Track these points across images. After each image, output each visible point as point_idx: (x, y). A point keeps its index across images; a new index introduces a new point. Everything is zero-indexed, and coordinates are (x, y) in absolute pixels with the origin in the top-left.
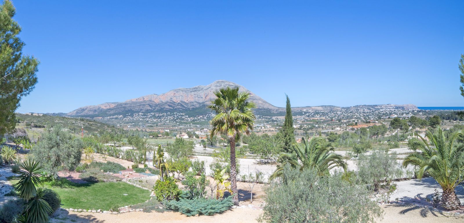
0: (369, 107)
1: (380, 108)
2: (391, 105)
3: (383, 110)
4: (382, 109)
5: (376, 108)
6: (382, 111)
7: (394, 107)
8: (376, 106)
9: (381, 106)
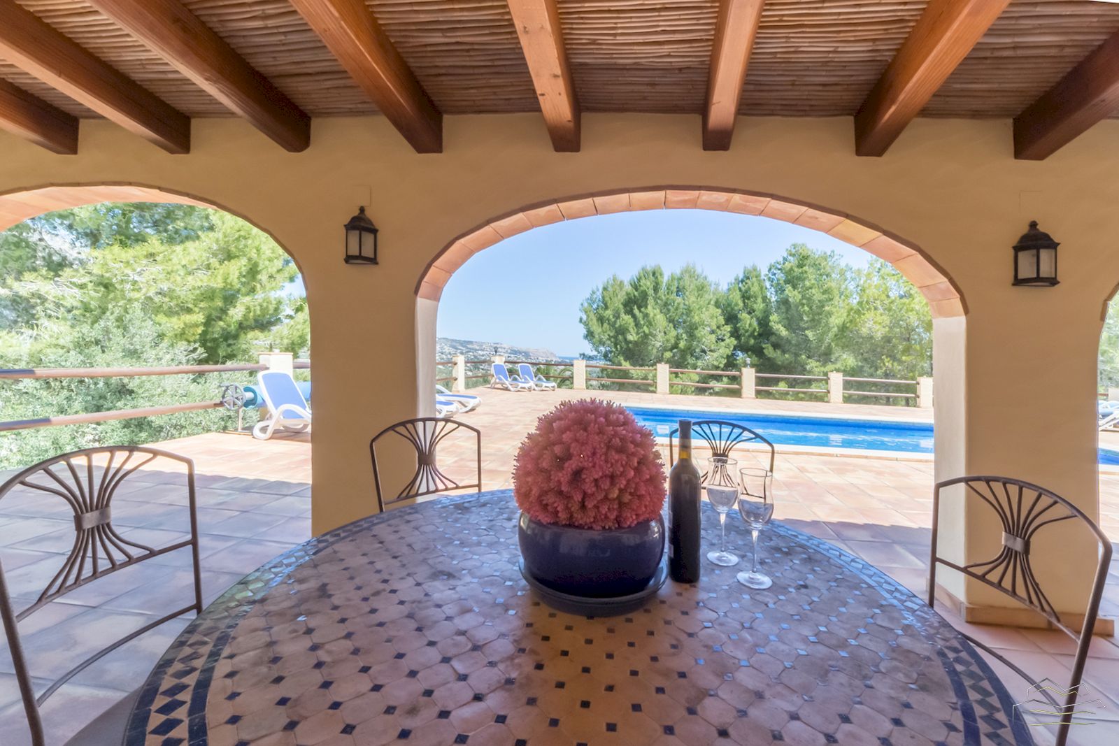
0: (454, 344)
1: (478, 348)
2: (503, 346)
3: (485, 353)
4: (482, 350)
5: (469, 346)
6: (483, 356)
7: (509, 351)
8: (471, 343)
9: (481, 344)
